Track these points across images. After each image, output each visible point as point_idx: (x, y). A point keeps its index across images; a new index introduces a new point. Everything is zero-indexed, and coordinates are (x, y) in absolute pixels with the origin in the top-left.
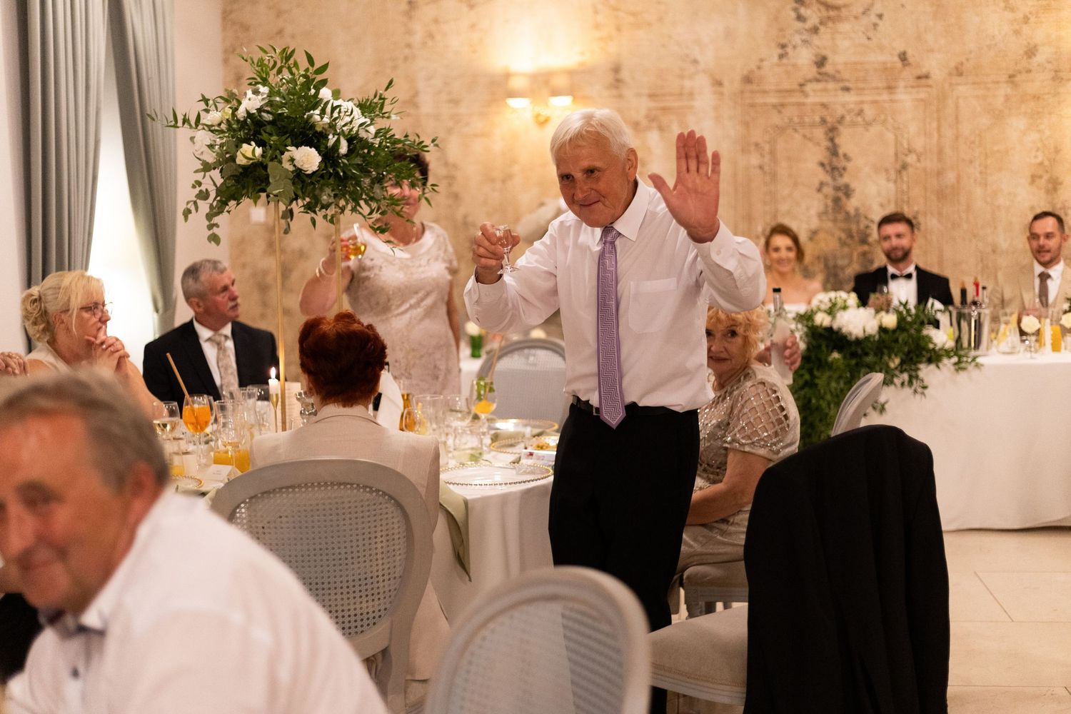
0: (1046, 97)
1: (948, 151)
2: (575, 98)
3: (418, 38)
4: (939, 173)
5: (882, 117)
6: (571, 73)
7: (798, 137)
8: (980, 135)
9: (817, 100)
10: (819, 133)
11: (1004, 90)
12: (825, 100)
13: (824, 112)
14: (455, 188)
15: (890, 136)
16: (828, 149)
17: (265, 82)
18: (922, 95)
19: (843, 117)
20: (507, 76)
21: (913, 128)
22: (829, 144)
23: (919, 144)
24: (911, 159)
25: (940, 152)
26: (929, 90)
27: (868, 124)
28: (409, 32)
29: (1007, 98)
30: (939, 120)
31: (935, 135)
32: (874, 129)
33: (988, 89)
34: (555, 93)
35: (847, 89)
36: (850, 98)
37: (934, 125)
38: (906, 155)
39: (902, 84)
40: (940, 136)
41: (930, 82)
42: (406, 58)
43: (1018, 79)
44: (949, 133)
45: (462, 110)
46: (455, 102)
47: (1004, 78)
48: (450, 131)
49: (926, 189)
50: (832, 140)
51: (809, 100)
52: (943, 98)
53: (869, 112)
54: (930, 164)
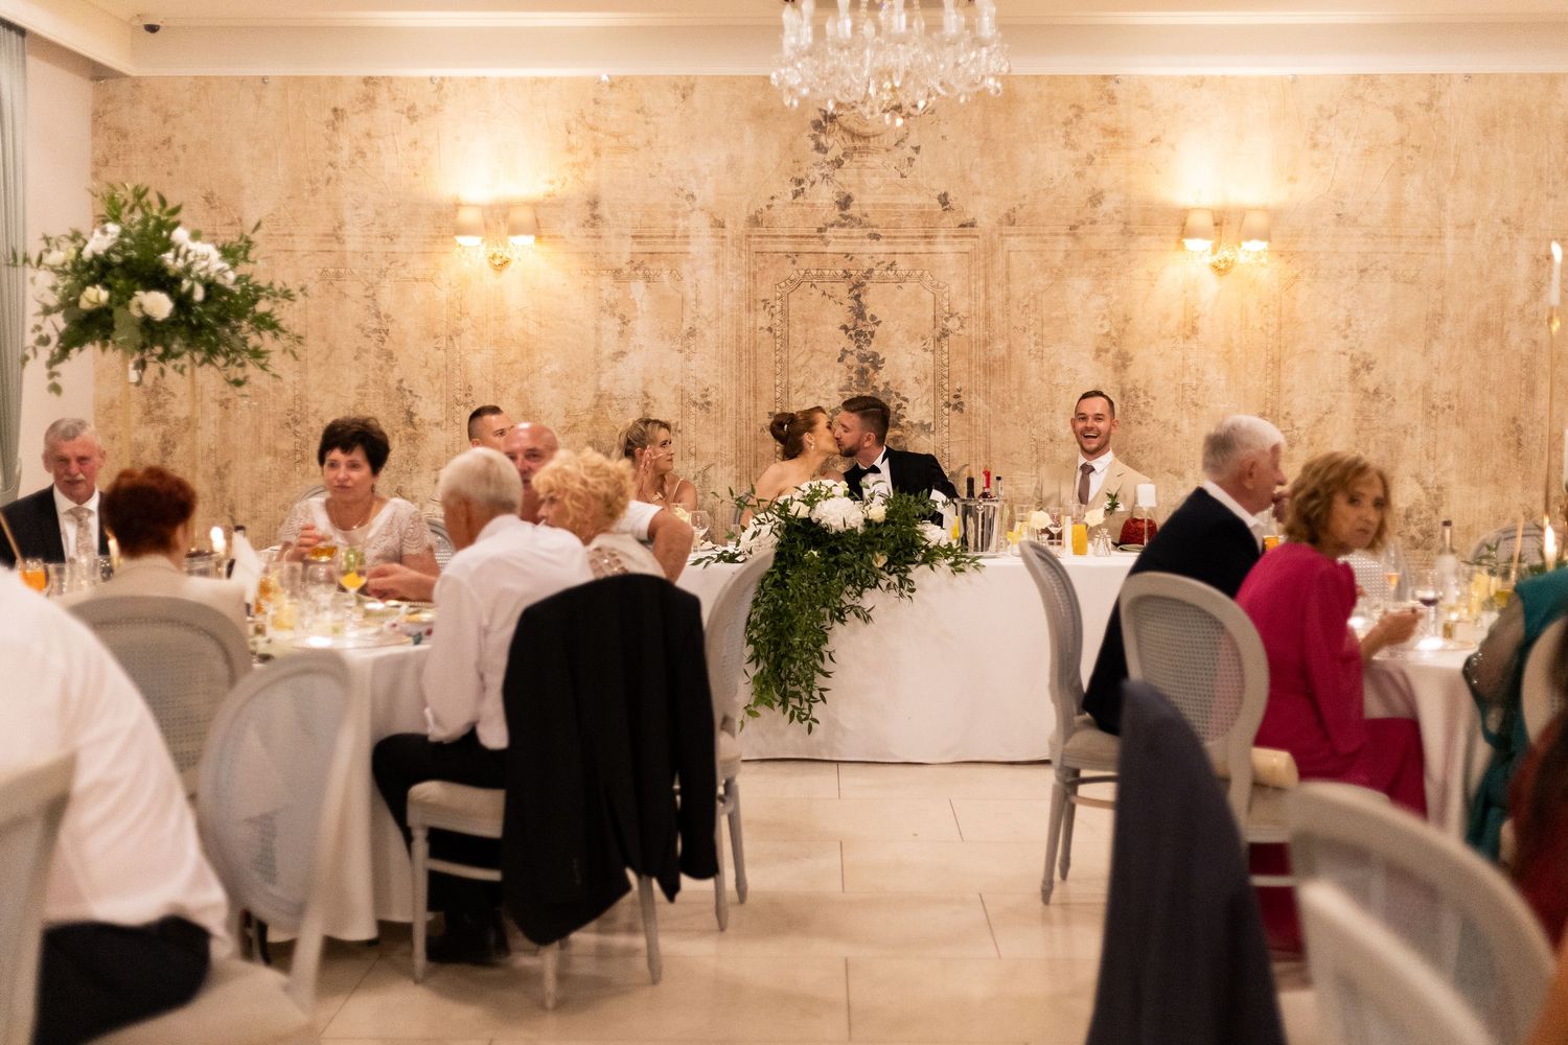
0: (1114, 253)
1: (997, 315)
2: (539, 237)
3: (344, 156)
4: (986, 343)
5: (918, 273)
6: (535, 206)
7: (816, 293)
8: (1034, 297)
9: (838, 249)
10: (842, 290)
11: (1064, 243)
12: (849, 249)
13: (848, 264)
14: (388, 345)
15: (927, 296)
16: (852, 308)
17: (116, 219)
18: (967, 247)
19: (871, 271)
20: (457, 206)
21: (955, 286)
22: (853, 303)
23: (961, 307)
24: (953, 324)
25: (988, 317)
26: (976, 240)
27: (901, 281)
28: (334, 148)
29: (1068, 254)
30: (986, 278)
31: (983, 297)
32: (908, 287)
33: (1045, 242)
34: (515, 230)
35: (877, 237)
36: (880, 248)
37: (981, 283)
38: (947, 319)
39: (942, 232)
40: (987, 298)
41: (975, 231)
42: (329, 180)
43: (1080, 231)
44: (998, 294)
45: (399, 247)
46: (391, 238)
47: (1065, 230)
48: (382, 273)
49: (970, 362)
50: (857, 297)
51: (829, 249)
52: (991, 251)
53: (903, 266)
54: (975, 330)
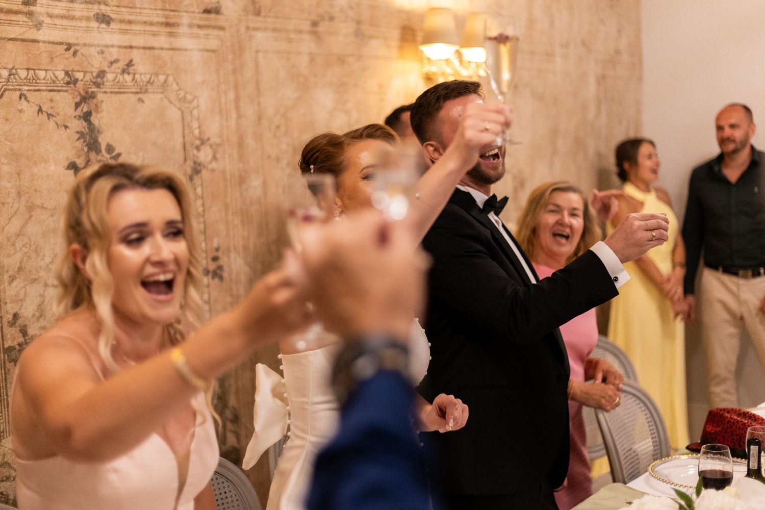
0: (351, 60)
1: (250, 141)
4: (242, 180)
5: (162, 78)
7: (29, 110)
8: (284, 115)
9: (56, 36)
10: (65, 103)
11: (307, 45)
12: (70, 36)
13: (71, 63)
15: (173, 114)
16: (82, 135)
18: (213, 43)
19: (102, 74)
21: (204, 100)
22: (80, 125)
23: (213, 129)
24: (204, 155)
25: (241, 144)
26: (221, 33)
27: (142, 90)
29: (312, 58)
30: (236, 88)
31: (234, 115)
32: (152, 99)
33: (290, 40)
35: (105, 19)
36: (110, 37)
37: (232, 96)
38: (198, 148)
39: (185, 19)
40: (239, 117)
41: (221, 20)
43: (321, 29)
44: (249, 111)
47: (306, 26)
49: (226, 207)
50: (87, 117)
51: (43, 35)
52: (239, 50)
53: (142, 67)
54: (228, 163)
